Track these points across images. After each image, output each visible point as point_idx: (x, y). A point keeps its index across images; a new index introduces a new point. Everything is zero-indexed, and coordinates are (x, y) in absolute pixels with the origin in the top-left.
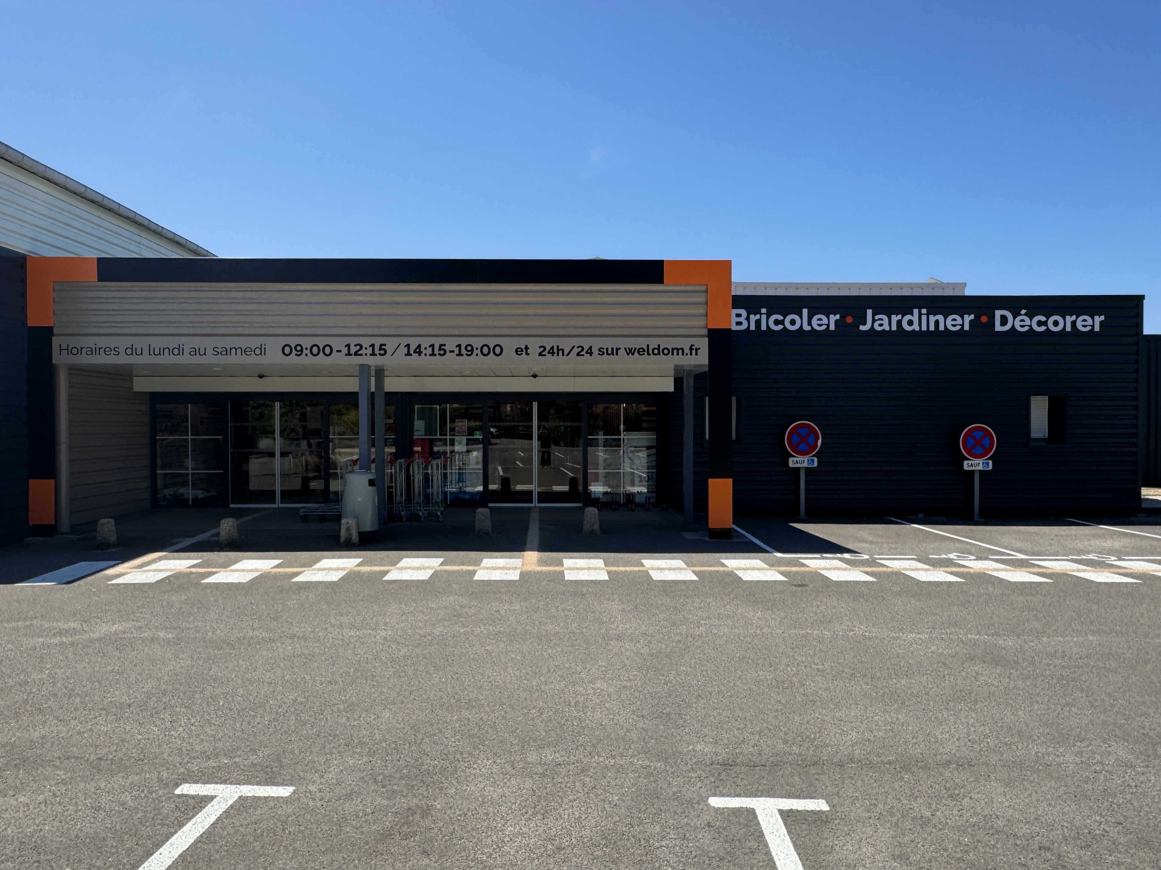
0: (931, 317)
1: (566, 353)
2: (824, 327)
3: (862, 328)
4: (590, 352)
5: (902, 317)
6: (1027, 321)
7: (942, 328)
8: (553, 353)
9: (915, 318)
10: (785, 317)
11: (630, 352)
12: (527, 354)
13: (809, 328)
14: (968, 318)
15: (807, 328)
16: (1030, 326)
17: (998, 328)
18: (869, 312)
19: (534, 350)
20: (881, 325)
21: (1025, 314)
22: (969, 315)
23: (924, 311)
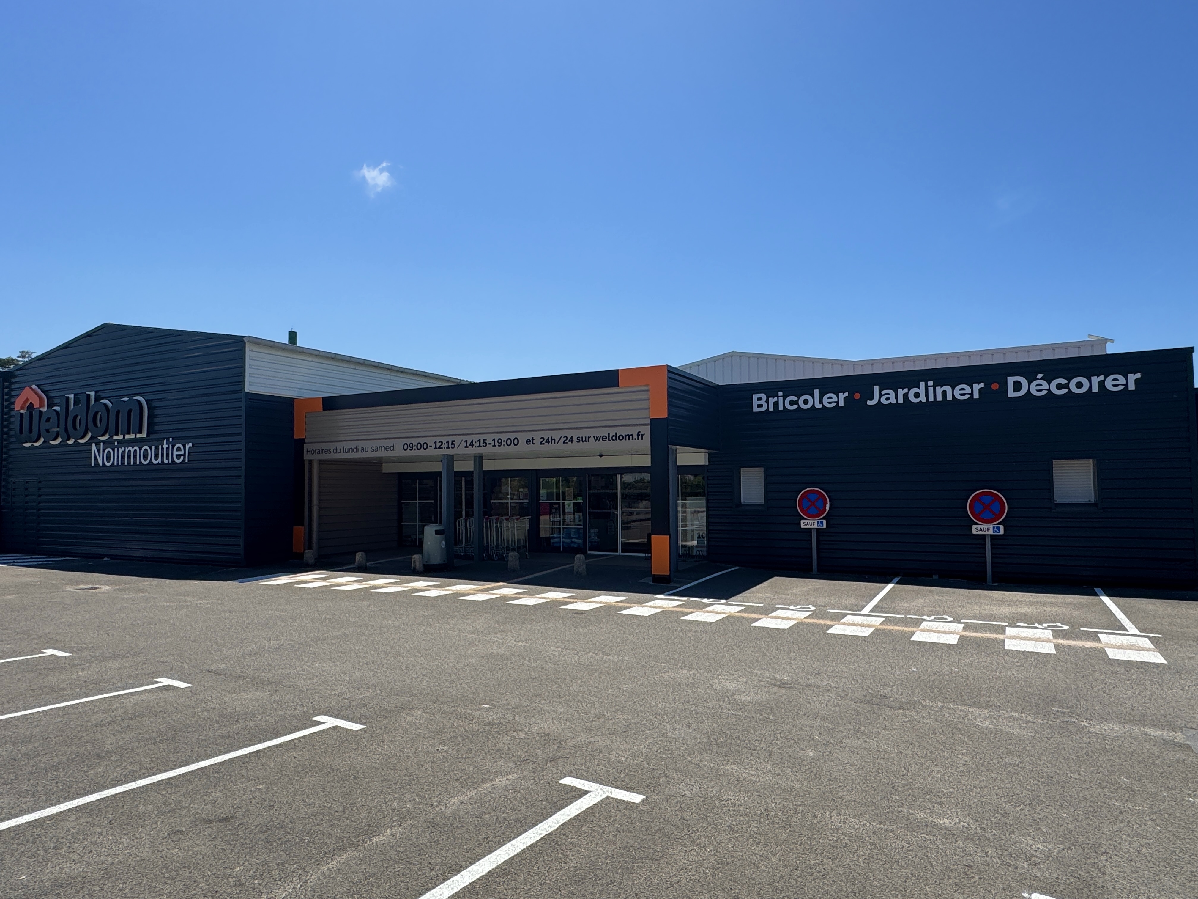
0: (938, 388)
1: (556, 442)
2: (834, 404)
3: (869, 403)
4: (571, 441)
5: (909, 390)
6: (1045, 385)
7: (949, 398)
8: (549, 442)
9: (922, 390)
10: (799, 399)
11: (597, 439)
12: (533, 444)
13: (821, 406)
14: (977, 387)
15: (818, 406)
16: (1049, 390)
17: (1011, 393)
18: (876, 388)
19: (537, 441)
20: (887, 399)
21: (1041, 379)
22: (979, 383)
23: (930, 383)
